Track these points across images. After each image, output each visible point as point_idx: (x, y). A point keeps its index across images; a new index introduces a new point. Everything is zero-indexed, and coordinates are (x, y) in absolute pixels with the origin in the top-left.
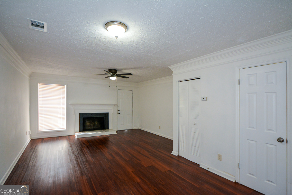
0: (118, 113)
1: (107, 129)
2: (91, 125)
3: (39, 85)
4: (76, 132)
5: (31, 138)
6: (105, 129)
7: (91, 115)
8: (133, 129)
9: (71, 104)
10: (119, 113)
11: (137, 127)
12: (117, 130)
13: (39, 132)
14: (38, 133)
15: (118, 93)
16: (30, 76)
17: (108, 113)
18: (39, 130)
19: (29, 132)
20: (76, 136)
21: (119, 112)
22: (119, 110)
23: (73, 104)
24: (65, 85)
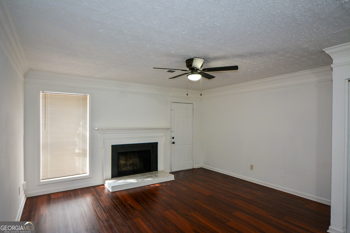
0: (172, 143)
1: (156, 171)
2: (127, 164)
3: (41, 94)
4: (106, 180)
5: (26, 196)
6: (152, 171)
7: (130, 147)
8: (194, 169)
9: (98, 130)
10: (174, 143)
11: (199, 165)
12: (170, 172)
13: (42, 184)
14: (40, 184)
15: (172, 109)
16: (25, 76)
17: (157, 143)
18: (41, 179)
19: (24, 185)
20: (106, 185)
21: (173, 140)
22: (173, 138)
23: (101, 129)
24: (88, 95)
